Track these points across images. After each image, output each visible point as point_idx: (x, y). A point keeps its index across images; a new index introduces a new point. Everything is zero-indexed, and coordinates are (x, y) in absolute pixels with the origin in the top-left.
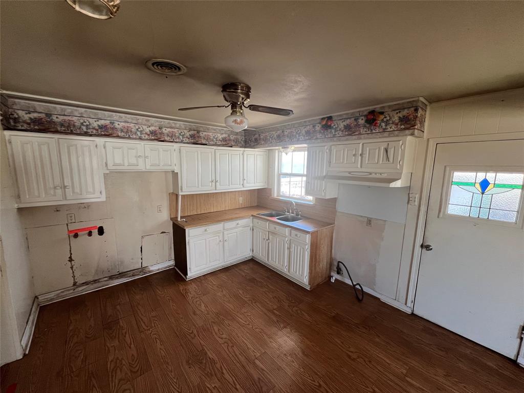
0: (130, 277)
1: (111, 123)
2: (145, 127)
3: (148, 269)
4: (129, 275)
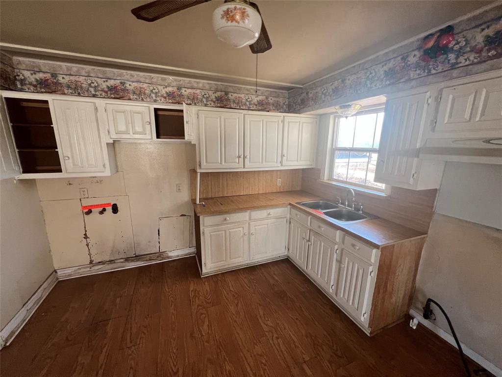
0: (147, 260)
1: (121, 83)
2: (160, 88)
4: (145, 259)
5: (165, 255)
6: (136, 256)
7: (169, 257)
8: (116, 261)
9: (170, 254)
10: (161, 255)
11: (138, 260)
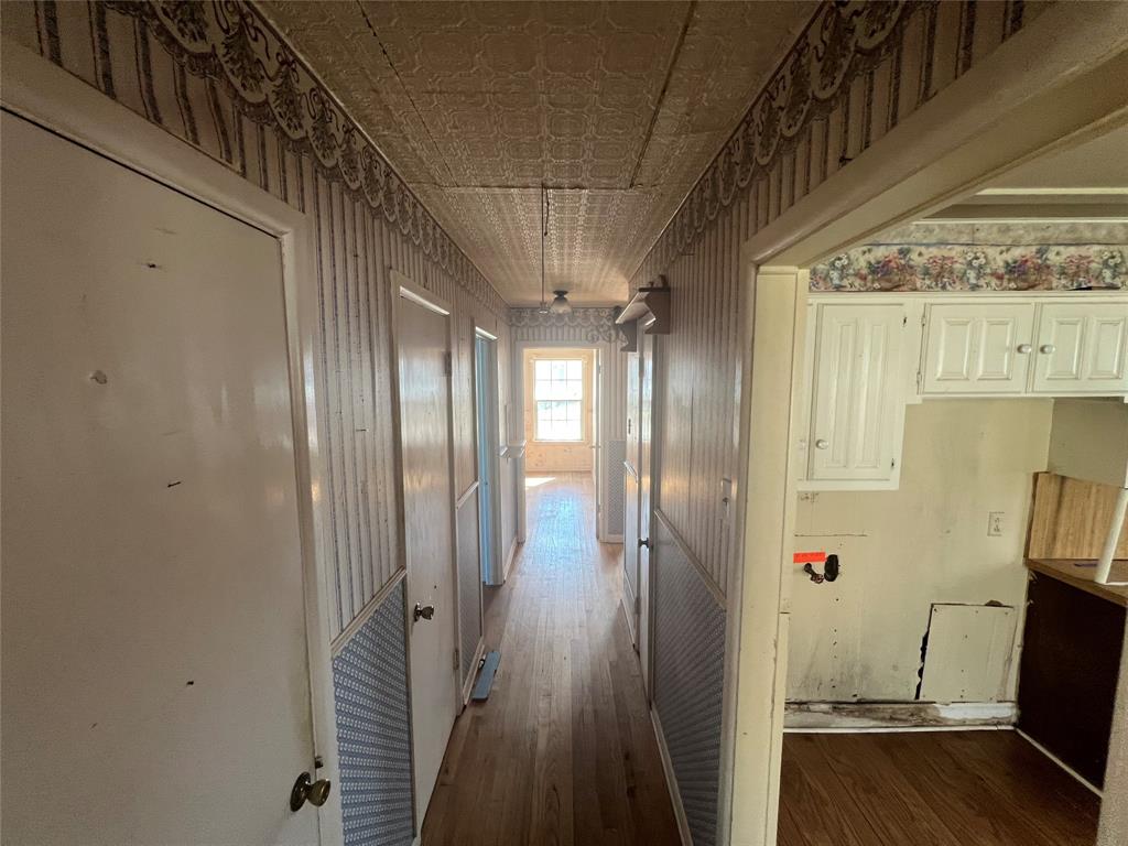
0: (883, 719)
1: (901, 252)
2: (991, 252)
3: (935, 713)
4: (881, 715)
5: (931, 713)
6: (859, 702)
7: (938, 721)
8: (811, 707)
9: (945, 713)
10: (920, 710)
11: (862, 715)
